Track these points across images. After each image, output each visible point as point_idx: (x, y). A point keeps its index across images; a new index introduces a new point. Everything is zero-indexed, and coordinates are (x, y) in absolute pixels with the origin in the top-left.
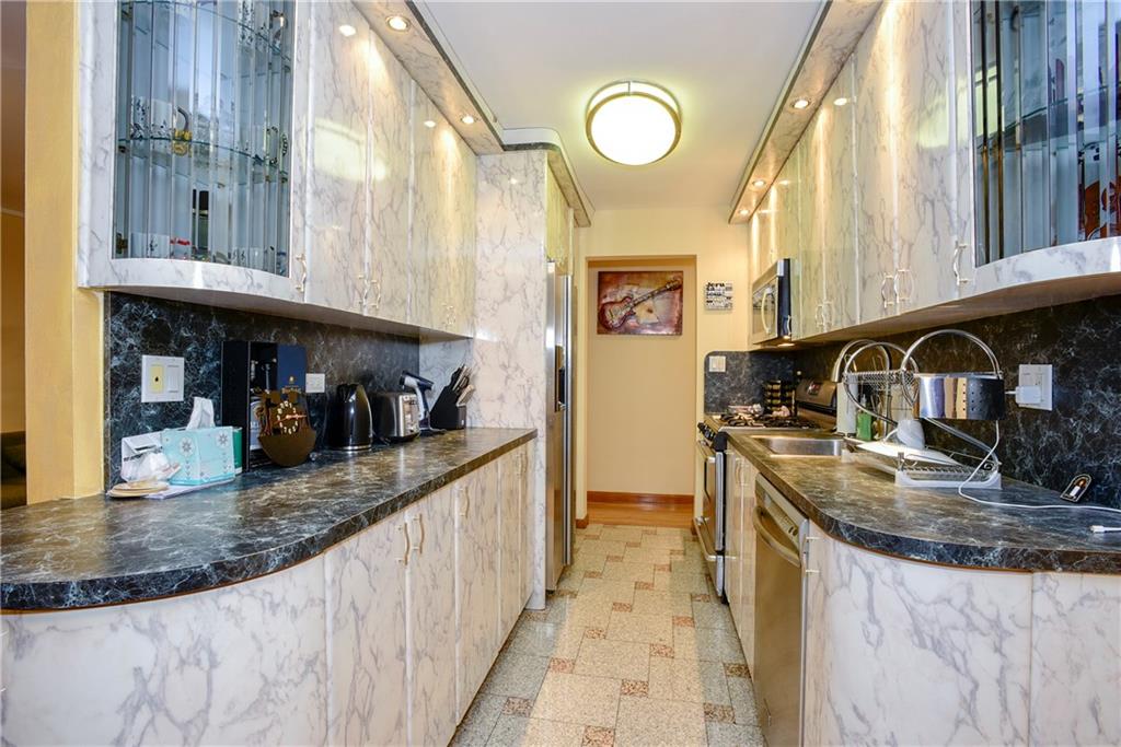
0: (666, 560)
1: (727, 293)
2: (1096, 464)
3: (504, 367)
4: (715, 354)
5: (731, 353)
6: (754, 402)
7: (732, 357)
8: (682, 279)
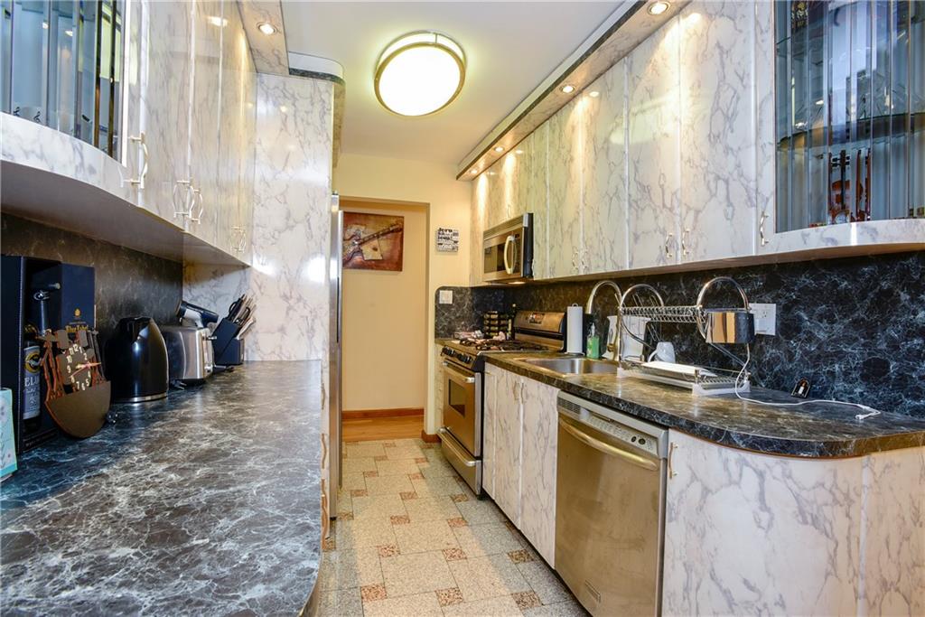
0: (415, 469)
1: (454, 238)
2: (813, 371)
3: (286, 298)
4: (444, 288)
5: (456, 288)
6: (474, 329)
7: (457, 291)
8: (403, 223)
